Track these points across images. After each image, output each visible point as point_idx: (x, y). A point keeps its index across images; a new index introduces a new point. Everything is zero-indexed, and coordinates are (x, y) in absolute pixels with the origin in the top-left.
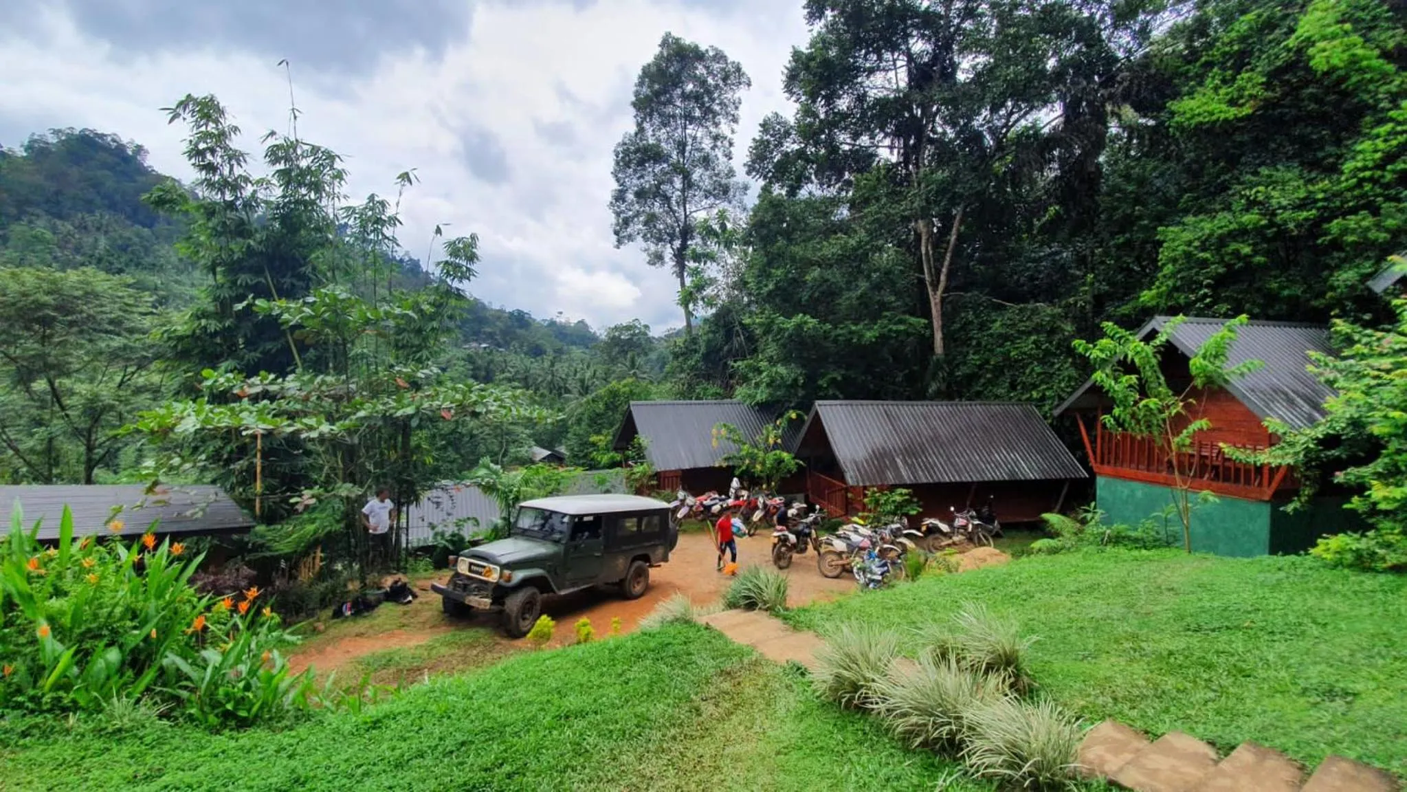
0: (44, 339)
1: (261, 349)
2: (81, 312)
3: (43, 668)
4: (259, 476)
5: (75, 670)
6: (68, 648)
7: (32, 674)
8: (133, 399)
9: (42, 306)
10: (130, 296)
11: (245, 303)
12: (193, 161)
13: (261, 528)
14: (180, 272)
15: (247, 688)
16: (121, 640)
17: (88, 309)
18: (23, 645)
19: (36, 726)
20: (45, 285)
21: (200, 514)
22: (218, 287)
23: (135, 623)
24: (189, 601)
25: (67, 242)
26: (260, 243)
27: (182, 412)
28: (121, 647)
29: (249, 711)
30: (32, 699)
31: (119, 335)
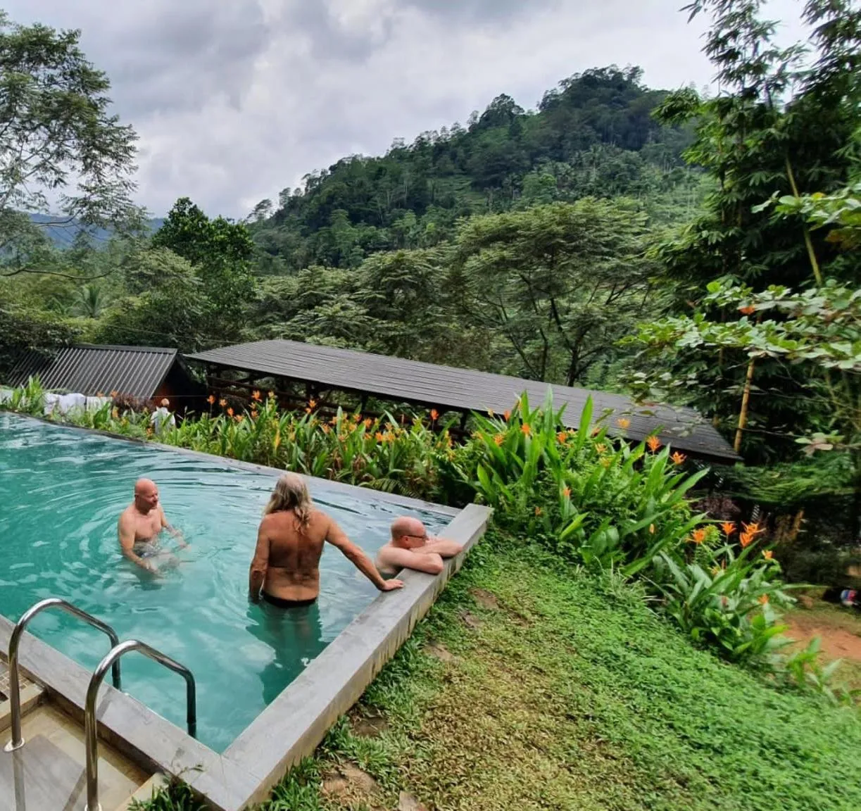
0: (551, 265)
1: (767, 260)
2: (583, 237)
3: (560, 521)
4: (743, 408)
5: (583, 532)
6: (581, 513)
7: (552, 522)
8: (620, 316)
9: (554, 235)
10: (625, 218)
11: (766, 204)
12: (712, 55)
13: (739, 466)
14: (663, 189)
15: (735, 622)
16: (620, 523)
17: (590, 235)
18: (547, 497)
19: (552, 561)
20: (557, 217)
21: (686, 433)
22: (725, 192)
23: (632, 513)
24: (682, 512)
25: (564, 181)
26: (782, 130)
27: (684, 326)
28: (619, 528)
29: (735, 646)
30: (551, 540)
31: (612, 255)
